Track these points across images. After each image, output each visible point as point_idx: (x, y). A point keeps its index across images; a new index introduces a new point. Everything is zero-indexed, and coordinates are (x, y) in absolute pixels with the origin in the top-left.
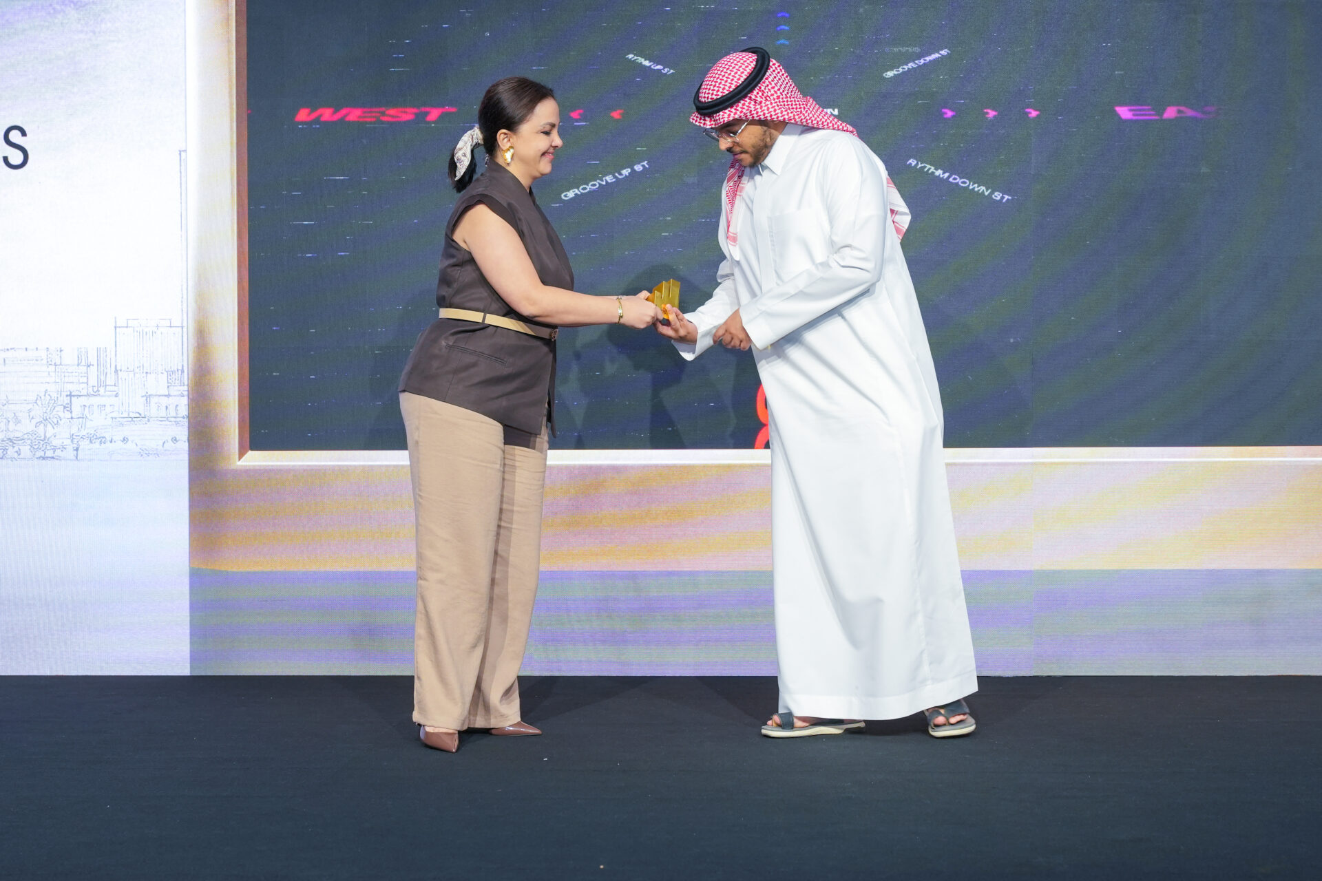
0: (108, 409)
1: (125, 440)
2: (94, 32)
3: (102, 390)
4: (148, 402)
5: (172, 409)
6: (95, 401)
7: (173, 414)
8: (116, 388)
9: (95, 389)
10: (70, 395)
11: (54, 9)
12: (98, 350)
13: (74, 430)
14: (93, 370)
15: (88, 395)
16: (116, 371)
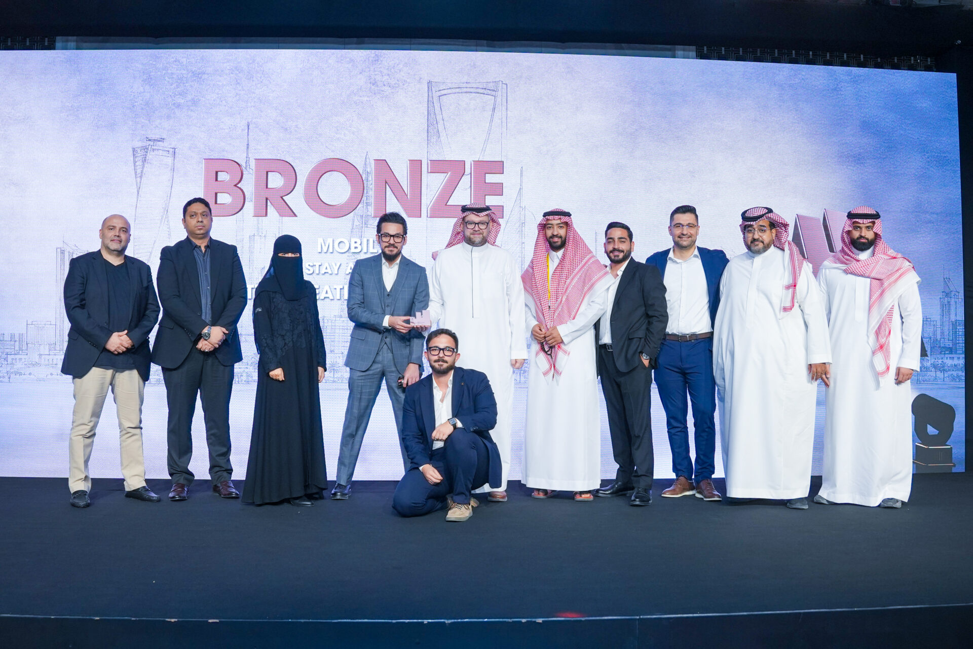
0: (23, 360)
1: (30, 374)
2: (21, 196)
3: (21, 352)
4: (40, 358)
5: (51, 361)
6: (18, 357)
7: (51, 363)
8: (26, 351)
9: (18, 351)
10: (7, 354)
11: (6, 186)
12: (19, 334)
13: (8, 369)
14: (17, 343)
15: (15, 354)
16: (27, 344)
